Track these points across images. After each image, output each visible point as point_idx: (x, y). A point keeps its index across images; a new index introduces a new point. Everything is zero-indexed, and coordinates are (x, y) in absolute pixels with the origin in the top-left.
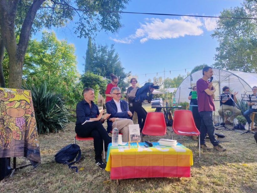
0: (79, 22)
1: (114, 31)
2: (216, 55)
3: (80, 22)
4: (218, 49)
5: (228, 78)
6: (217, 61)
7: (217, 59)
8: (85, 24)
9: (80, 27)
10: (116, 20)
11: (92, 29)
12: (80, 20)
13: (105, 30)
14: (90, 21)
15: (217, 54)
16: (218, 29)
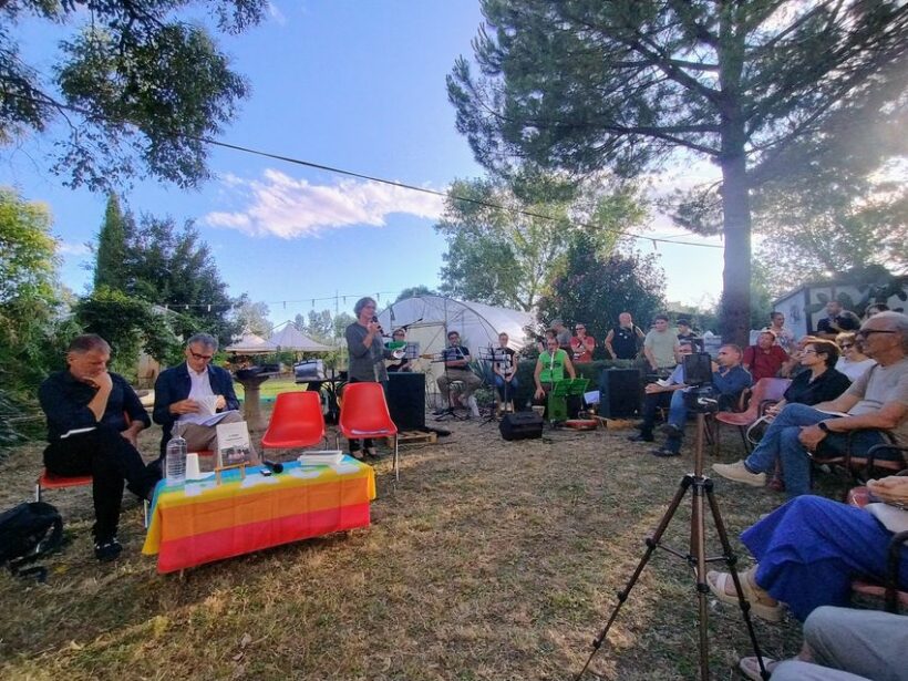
0: (70, 143)
1: (186, 185)
2: (443, 269)
3: (73, 142)
4: (445, 257)
5: (460, 317)
6: (444, 281)
7: (444, 277)
8: (91, 150)
9: (72, 157)
10: (194, 157)
11: (115, 169)
12: (71, 137)
13: (158, 177)
14: (108, 147)
15: (444, 266)
16: (446, 215)
